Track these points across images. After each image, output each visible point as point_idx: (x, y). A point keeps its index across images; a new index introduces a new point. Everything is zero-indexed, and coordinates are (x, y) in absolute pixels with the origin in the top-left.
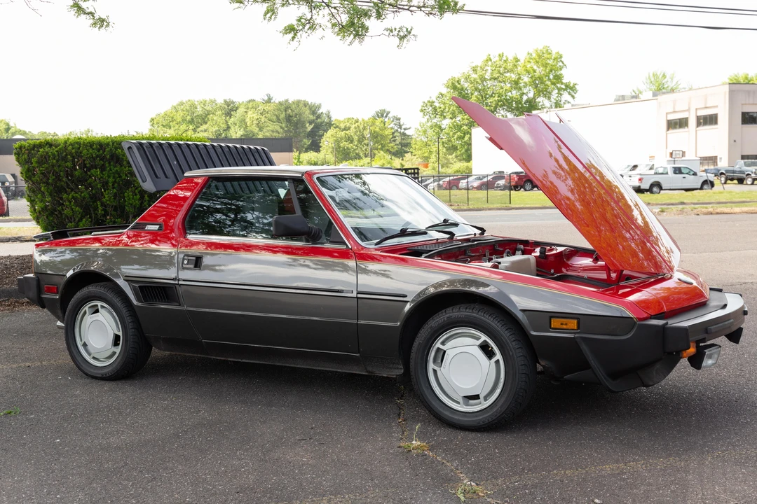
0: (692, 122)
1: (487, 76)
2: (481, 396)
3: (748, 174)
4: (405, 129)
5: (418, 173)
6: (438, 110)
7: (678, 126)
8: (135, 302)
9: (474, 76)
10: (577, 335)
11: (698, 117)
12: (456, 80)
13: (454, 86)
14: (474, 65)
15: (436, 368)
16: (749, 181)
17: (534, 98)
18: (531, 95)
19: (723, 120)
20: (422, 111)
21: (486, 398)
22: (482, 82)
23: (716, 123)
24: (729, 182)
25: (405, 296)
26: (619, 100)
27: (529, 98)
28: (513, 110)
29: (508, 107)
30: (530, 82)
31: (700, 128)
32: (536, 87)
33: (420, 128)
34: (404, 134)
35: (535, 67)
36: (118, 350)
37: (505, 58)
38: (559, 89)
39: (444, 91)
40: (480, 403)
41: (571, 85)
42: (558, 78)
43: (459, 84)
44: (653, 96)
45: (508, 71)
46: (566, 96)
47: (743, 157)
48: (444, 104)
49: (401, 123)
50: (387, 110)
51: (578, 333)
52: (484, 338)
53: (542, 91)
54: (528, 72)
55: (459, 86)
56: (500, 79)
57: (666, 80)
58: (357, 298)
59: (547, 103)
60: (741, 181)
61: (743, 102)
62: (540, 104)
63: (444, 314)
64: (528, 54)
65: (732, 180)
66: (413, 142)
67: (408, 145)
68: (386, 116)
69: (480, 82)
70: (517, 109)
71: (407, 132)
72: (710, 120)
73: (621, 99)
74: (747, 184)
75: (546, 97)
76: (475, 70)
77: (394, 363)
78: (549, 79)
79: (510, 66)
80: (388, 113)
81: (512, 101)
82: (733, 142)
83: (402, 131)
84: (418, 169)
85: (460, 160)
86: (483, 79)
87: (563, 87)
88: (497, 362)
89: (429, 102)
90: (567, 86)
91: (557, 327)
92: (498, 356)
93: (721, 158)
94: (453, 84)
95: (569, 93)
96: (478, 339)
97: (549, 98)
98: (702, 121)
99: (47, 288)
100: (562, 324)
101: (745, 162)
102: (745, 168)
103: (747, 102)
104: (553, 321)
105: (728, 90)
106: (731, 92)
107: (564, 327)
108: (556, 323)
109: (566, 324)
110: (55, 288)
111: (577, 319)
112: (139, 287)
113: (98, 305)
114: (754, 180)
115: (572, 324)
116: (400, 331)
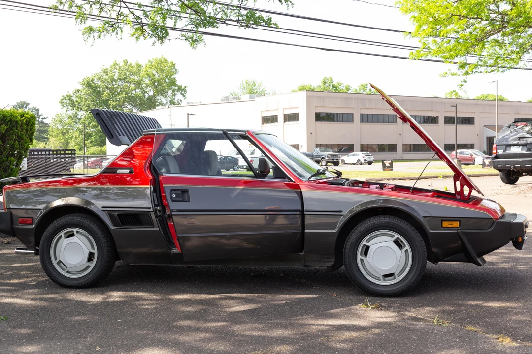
0: (281, 119)
1: (116, 77)
2: (396, 274)
3: (323, 158)
4: (43, 119)
5: (75, 154)
6: (76, 103)
7: (270, 121)
8: (112, 227)
9: (105, 77)
10: (459, 231)
11: (284, 114)
12: (91, 79)
13: (89, 84)
14: (105, 68)
15: (363, 258)
16: (324, 163)
17: (154, 95)
18: (151, 94)
19: (303, 117)
20: (61, 103)
21: (399, 275)
22: (112, 82)
23: (298, 120)
25: (341, 212)
26: (224, 100)
27: (149, 96)
28: (138, 105)
29: (133, 103)
30: (151, 84)
31: (286, 123)
32: (156, 87)
33: (56, 118)
34: (42, 123)
35: (154, 72)
36: (93, 264)
37: (129, 64)
38: (174, 91)
39: (80, 87)
40: (395, 278)
41: (183, 87)
42: (173, 82)
43: (93, 83)
44: (250, 99)
45: (132, 74)
46: (179, 96)
47: (317, 146)
48: (80, 98)
49: (40, 114)
50: (27, 102)
51: (459, 229)
52: (397, 236)
53: (160, 91)
54: (149, 75)
55: (93, 84)
56: (127, 80)
57: (255, 87)
58: (304, 215)
59: (164, 100)
61: (317, 105)
62: (159, 101)
63: (369, 222)
64: (149, 61)
66: (50, 130)
67: (46, 131)
68: (26, 107)
69: (110, 82)
70: (141, 105)
71: (45, 121)
72: (292, 117)
73: (226, 100)
74: (322, 165)
75: (163, 96)
76: (106, 72)
77: (329, 258)
78: (166, 83)
79: (134, 70)
80: (28, 104)
81: (137, 98)
82: (310, 134)
83: (40, 120)
84: (75, 150)
85: (94, 145)
86: (113, 80)
87: (177, 88)
88: (407, 251)
89: (68, 96)
90: (180, 88)
91: (446, 226)
92: (407, 247)
93: (302, 146)
94: (88, 82)
95: (181, 94)
96: (392, 236)
97: (166, 97)
98: (287, 118)
99: (22, 220)
100: (449, 224)
101: (320, 149)
102: (320, 153)
103: (319, 105)
104: (443, 223)
105: (306, 96)
106: (308, 97)
107: (451, 226)
108: (445, 224)
109: (452, 224)
110: (31, 219)
111: (459, 221)
112: (118, 215)
113: (73, 231)
114: (327, 162)
115: (456, 224)
116: (337, 235)
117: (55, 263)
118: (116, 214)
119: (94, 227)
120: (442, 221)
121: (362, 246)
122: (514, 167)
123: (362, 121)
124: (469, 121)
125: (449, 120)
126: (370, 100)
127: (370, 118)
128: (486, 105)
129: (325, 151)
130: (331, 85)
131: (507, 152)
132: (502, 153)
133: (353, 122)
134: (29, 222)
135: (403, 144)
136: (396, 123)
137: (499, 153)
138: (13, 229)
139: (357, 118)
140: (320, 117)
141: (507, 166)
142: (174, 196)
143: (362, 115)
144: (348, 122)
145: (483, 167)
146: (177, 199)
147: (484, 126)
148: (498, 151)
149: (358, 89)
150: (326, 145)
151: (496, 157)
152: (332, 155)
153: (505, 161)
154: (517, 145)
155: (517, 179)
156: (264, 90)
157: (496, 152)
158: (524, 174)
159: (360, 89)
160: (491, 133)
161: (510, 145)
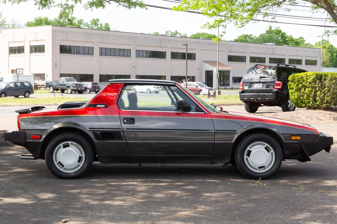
0: (27, 50)
2: (265, 167)
3: (68, 87)
7: (17, 52)
8: (95, 141)
11: (31, 46)
15: (247, 157)
16: (69, 91)
19: (48, 49)
21: (267, 167)
23: (43, 51)
24: (55, 91)
25: (236, 131)
31: (32, 54)
36: (81, 164)
47: (61, 75)
51: (300, 141)
52: (266, 145)
58: (215, 133)
60: (63, 91)
61: (61, 39)
65: (57, 90)
72: (39, 49)
74: (67, 93)
82: (55, 65)
92: (272, 151)
93: (47, 75)
96: (264, 145)
98: (33, 49)
99: (33, 137)
100: (295, 138)
101: (65, 79)
102: (66, 82)
103: (63, 39)
104: (292, 137)
105: (51, 30)
106: (53, 31)
107: (296, 139)
108: (293, 138)
109: (297, 138)
110: (40, 136)
111: (300, 136)
112: (100, 133)
113: (68, 143)
114: (72, 90)
115: (299, 138)
116: (233, 144)
117: (56, 163)
118: (99, 132)
119: (83, 140)
120: (291, 136)
121: (247, 150)
122: (257, 100)
123: (101, 54)
124: (191, 57)
125: (174, 56)
126: (108, 35)
127: (108, 52)
128: (206, 43)
129: (71, 80)
130: (67, 19)
131: (251, 88)
132: (247, 89)
133: (93, 55)
134: (38, 138)
135: (136, 75)
136: (130, 56)
137: (245, 89)
138: (26, 142)
139: (97, 52)
140: (64, 50)
141: (251, 99)
142: (125, 121)
143: (101, 49)
144: (89, 54)
145: (209, 97)
146: (127, 123)
147: (204, 61)
148: (244, 87)
149: (90, 24)
150: (69, 75)
151: (243, 92)
152: (76, 85)
153: (250, 95)
154: (259, 82)
155: (256, 109)
156: (4, 21)
157: (243, 88)
158: (262, 105)
159: (92, 23)
160: (209, 68)
161: (254, 83)
